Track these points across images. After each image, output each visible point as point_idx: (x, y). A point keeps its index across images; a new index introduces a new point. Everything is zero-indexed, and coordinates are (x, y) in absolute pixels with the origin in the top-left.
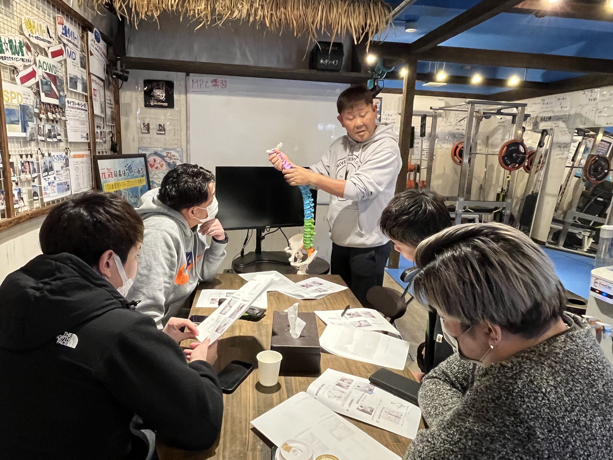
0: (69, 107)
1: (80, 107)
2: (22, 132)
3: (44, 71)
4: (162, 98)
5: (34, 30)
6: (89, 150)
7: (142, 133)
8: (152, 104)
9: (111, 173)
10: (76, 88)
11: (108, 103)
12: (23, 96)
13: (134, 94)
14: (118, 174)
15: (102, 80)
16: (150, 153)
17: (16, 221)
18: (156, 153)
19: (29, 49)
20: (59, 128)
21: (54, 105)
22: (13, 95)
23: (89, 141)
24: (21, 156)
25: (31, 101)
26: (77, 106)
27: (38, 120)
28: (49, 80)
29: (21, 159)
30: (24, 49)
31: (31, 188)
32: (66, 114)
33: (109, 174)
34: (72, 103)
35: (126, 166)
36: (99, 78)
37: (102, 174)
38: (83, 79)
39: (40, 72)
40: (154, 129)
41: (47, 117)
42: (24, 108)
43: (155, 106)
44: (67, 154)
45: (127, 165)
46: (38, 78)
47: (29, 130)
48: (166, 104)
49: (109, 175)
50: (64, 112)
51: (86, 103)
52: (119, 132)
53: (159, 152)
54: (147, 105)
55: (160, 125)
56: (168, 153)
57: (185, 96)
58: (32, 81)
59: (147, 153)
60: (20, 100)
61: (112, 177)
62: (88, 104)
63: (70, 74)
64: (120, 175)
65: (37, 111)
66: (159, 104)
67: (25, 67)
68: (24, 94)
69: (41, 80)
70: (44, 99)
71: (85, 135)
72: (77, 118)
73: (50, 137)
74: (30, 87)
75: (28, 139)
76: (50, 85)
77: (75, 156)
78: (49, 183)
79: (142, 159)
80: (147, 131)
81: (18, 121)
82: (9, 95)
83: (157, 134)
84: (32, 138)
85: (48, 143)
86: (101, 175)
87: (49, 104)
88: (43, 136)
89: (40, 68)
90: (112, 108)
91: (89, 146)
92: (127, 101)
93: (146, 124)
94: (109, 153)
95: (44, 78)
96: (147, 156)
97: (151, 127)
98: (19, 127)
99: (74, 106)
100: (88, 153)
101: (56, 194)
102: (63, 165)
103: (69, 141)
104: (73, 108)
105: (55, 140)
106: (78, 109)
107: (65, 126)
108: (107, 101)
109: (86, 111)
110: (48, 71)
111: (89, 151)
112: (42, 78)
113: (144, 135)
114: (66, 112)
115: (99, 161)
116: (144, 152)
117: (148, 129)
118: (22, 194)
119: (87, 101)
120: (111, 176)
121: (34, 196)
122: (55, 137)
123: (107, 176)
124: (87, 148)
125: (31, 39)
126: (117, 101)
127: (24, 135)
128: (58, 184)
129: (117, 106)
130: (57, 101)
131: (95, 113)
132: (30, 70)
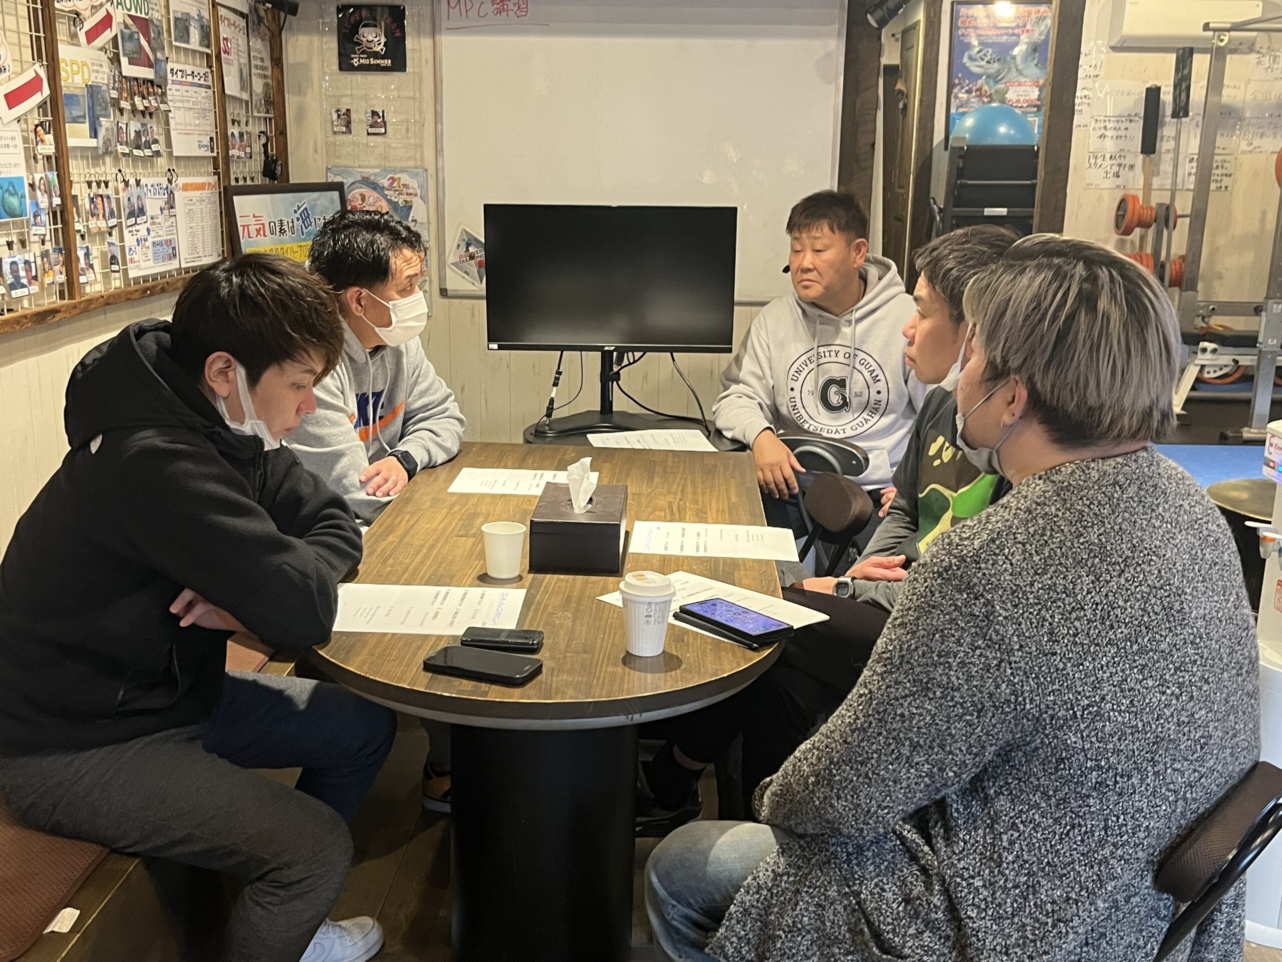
0: (173, 82)
1: (196, 80)
2: (91, 137)
3: (126, 12)
4: (378, 49)
6: (215, 174)
7: (335, 133)
8: (355, 62)
9: (263, 225)
10: (188, 42)
11: (256, 67)
12: (91, 68)
13: (316, 39)
14: (278, 230)
15: (242, 14)
16: (351, 180)
17: (82, 306)
18: (366, 182)
20: (155, 128)
21: (146, 81)
22: (75, 67)
23: (215, 154)
24: (89, 184)
25: (105, 76)
26: (190, 79)
27: (118, 113)
28: (137, 30)
29: (88, 191)
31: (106, 247)
32: (169, 98)
33: (258, 227)
34: (180, 74)
35: (295, 212)
36: (235, 11)
37: (244, 226)
38: (201, 17)
39: (119, 16)
40: (360, 121)
41: (133, 105)
42: (93, 90)
43: (362, 68)
44: (170, 181)
45: (299, 208)
46: (115, 30)
47: (102, 133)
48: (388, 62)
49: (258, 231)
50: (164, 94)
51: (209, 70)
52: (282, 132)
53: (372, 178)
54: (345, 65)
55: (374, 113)
56: (393, 179)
57: (431, 41)
58: (108, 35)
59: (347, 181)
60: (86, 77)
61: (265, 236)
62: (212, 72)
63: (174, 11)
64: (282, 231)
65: (114, 94)
66: (373, 61)
67: (94, 9)
68: (93, 64)
69: (121, 31)
70: (129, 70)
71: (207, 140)
72: (190, 105)
73: (138, 147)
74: (103, 49)
75: (100, 152)
76: (138, 39)
77: (186, 187)
78: (137, 240)
79: (336, 195)
80: (344, 129)
81: (84, 117)
82: (69, 69)
83: (368, 134)
84: (107, 150)
85: (136, 159)
86: (240, 229)
87: (136, 79)
88: (127, 144)
89: (120, 7)
90: (265, 77)
91: (216, 167)
92: (299, 59)
93: (344, 111)
94: (259, 180)
95: (126, 26)
96: (346, 187)
97: (354, 116)
98: (86, 126)
99: (184, 79)
100: (213, 179)
101: (151, 263)
102: (163, 205)
103: (175, 154)
104: (181, 83)
105: (148, 152)
106: (192, 84)
107: (167, 123)
108: (253, 62)
109: (209, 87)
110: (133, 13)
111: (216, 177)
112: (122, 27)
113: (340, 138)
114: (169, 92)
115: (236, 199)
116: (338, 179)
117: (348, 124)
118: (91, 257)
119: (210, 67)
120: (262, 232)
121: (112, 264)
122: (148, 146)
123: (253, 233)
124: (211, 169)
126: (277, 61)
127: (93, 143)
128: (154, 243)
129: (277, 71)
130: (152, 70)
131: (227, 92)
132: (101, 14)
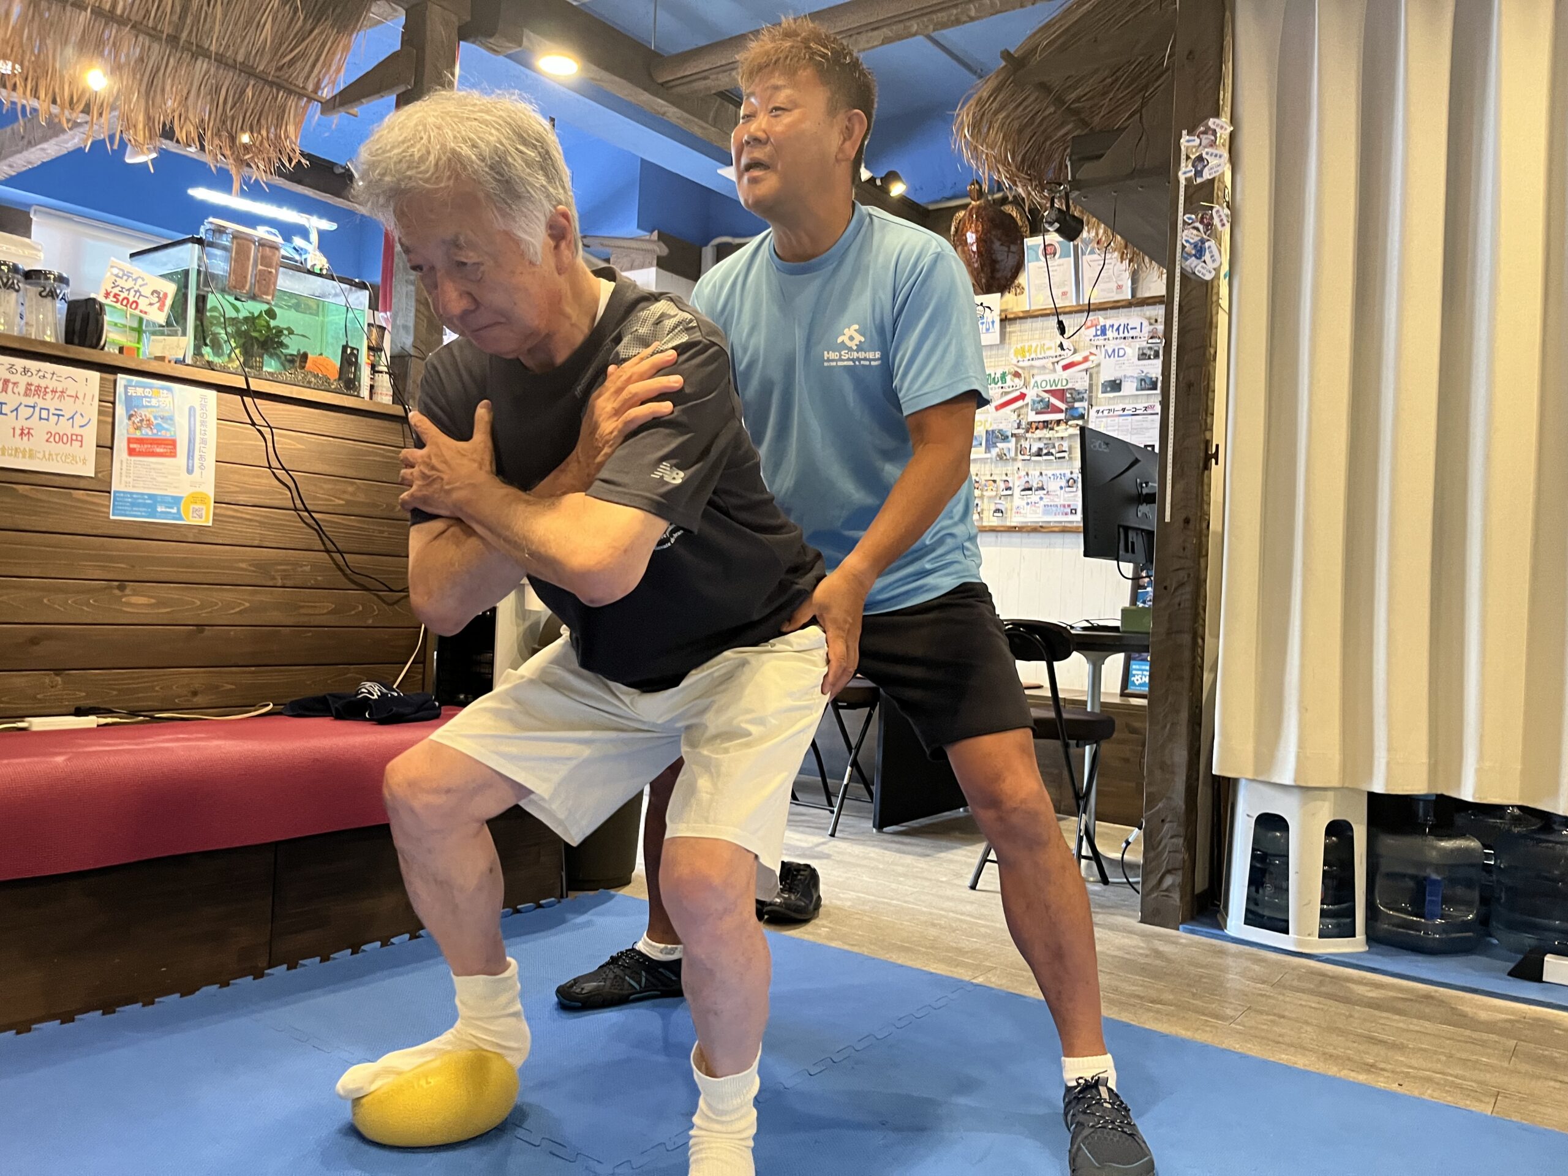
0: (1099, 417)
1: (1126, 412)
2: (986, 453)
3: (1040, 389)
5: (1027, 354)
10: (1119, 391)
12: (993, 421)
19: (1017, 375)
20: (1065, 444)
21: (1058, 422)
25: (1009, 424)
26: (1119, 413)
27: (1022, 440)
28: (1046, 396)
30: (1008, 378)
34: (1109, 411)
38: (1145, 374)
39: (1031, 394)
42: (992, 432)
46: (1027, 400)
47: (994, 452)
58: (1020, 403)
60: (987, 426)
65: (1021, 431)
67: (1007, 393)
68: (997, 420)
69: (1033, 400)
70: (1035, 418)
73: (1039, 455)
74: (1012, 411)
75: (995, 459)
76: (1047, 401)
78: (1028, 504)
81: (981, 444)
84: (1001, 458)
85: (1036, 462)
87: (1047, 421)
88: (1029, 454)
89: (1036, 388)
95: (1038, 396)
98: (980, 449)
99: (1114, 414)
101: (1040, 515)
104: (1107, 417)
105: (1049, 458)
106: (1122, 415)
110: (1048, 388)
112: (1035, 398)
121: (997, 513)
122: (1049, 454)
125: (1021, 364)
127: (989, 455)
128: (1044, 506)
130: (1063, 415)
132: (1017, 393)
